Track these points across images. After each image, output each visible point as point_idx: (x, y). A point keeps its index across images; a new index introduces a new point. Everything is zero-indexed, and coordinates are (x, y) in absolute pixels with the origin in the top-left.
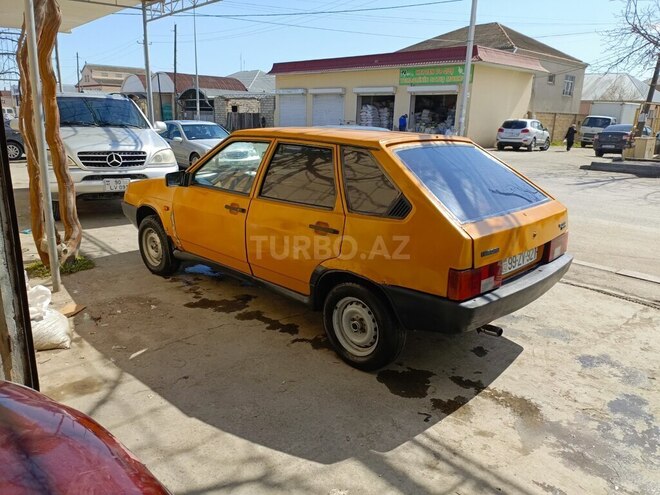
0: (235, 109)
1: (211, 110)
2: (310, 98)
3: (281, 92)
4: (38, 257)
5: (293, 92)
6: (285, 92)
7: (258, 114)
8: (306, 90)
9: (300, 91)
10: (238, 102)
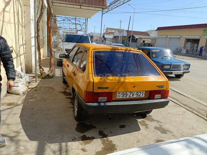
0: (144, 41)
1: (136, 42)
2: (168, 39)
3: (159, 36)
4: (40, 73)
5: (163, 37)
6: (160, 37)
7: (150, 43)
8: (167, 36)
9: (165, 36)
10: (145, 40)
